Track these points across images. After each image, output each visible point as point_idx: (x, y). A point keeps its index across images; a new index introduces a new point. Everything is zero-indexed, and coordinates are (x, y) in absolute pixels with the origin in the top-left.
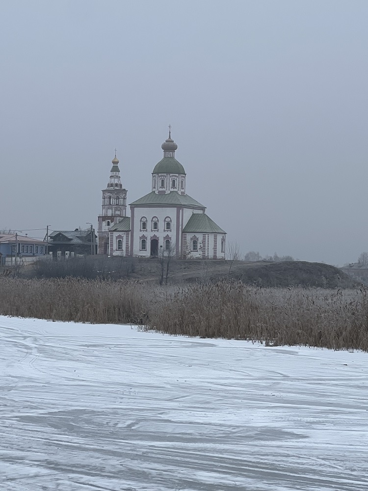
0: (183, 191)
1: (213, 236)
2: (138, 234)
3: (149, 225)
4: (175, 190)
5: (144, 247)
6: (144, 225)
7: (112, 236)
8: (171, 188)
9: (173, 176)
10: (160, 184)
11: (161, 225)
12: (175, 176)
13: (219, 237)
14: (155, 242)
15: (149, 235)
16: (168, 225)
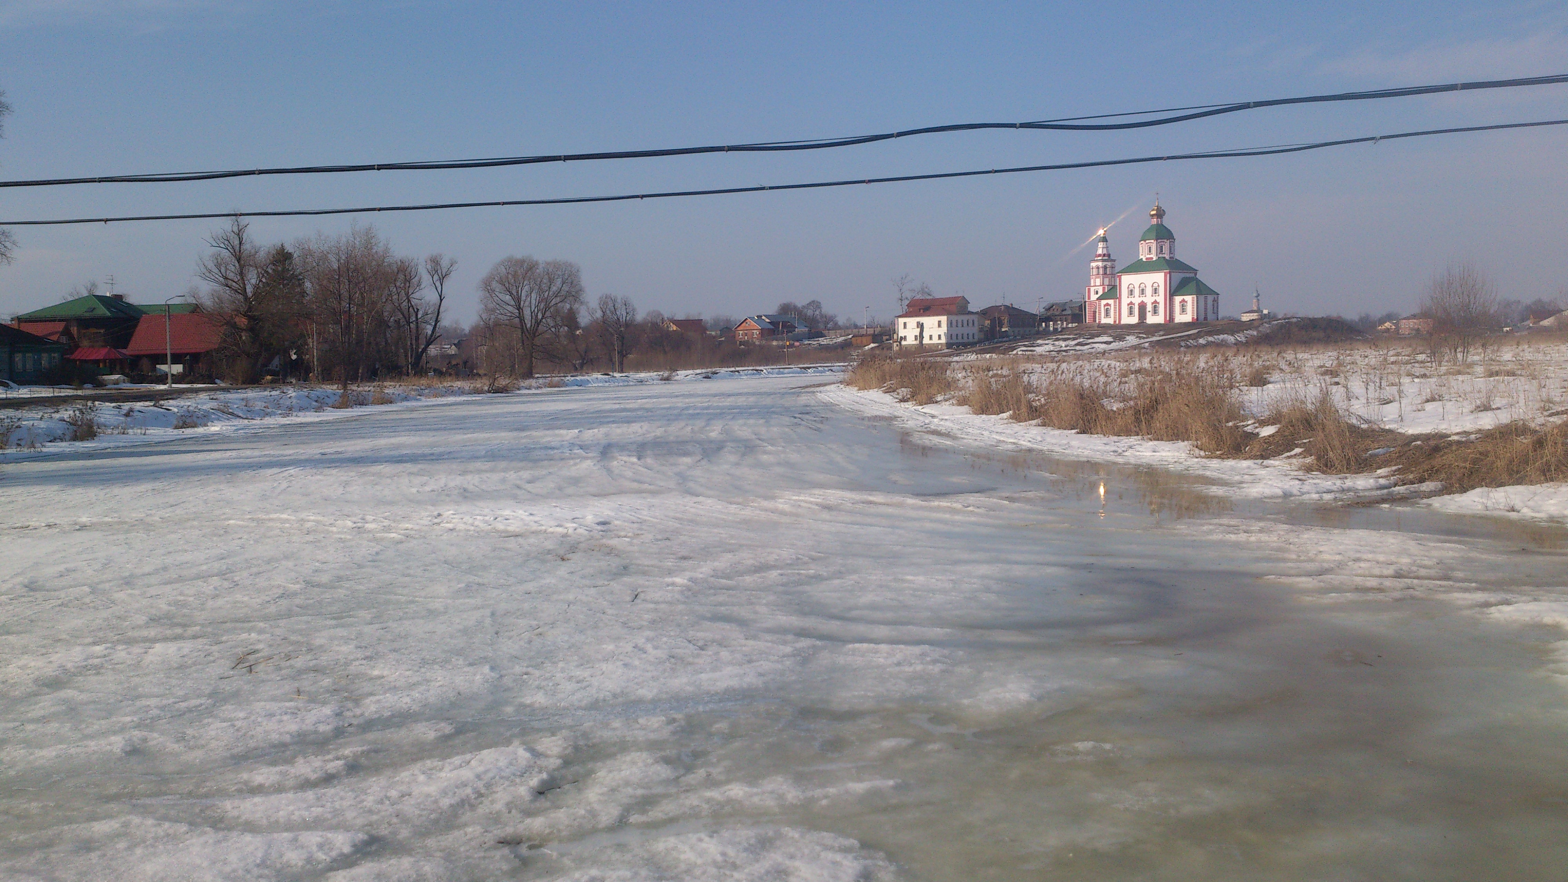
0: (1172, 256)
1: (1203, 298)
2: (1125, 300)
3: (1137, 292)
4: (1163, 255)
5: (1131, 313)
6: (1131, 292)
7: (1100, 305)
8: (1160, 254)
9: (1162, 242)
10: (1147, 251)
11: (1149, 291)
12: (1164, 242)
13: (1210, 298)
14: (1142, 307)
15: (1137, 300)
16: (1155, 291)
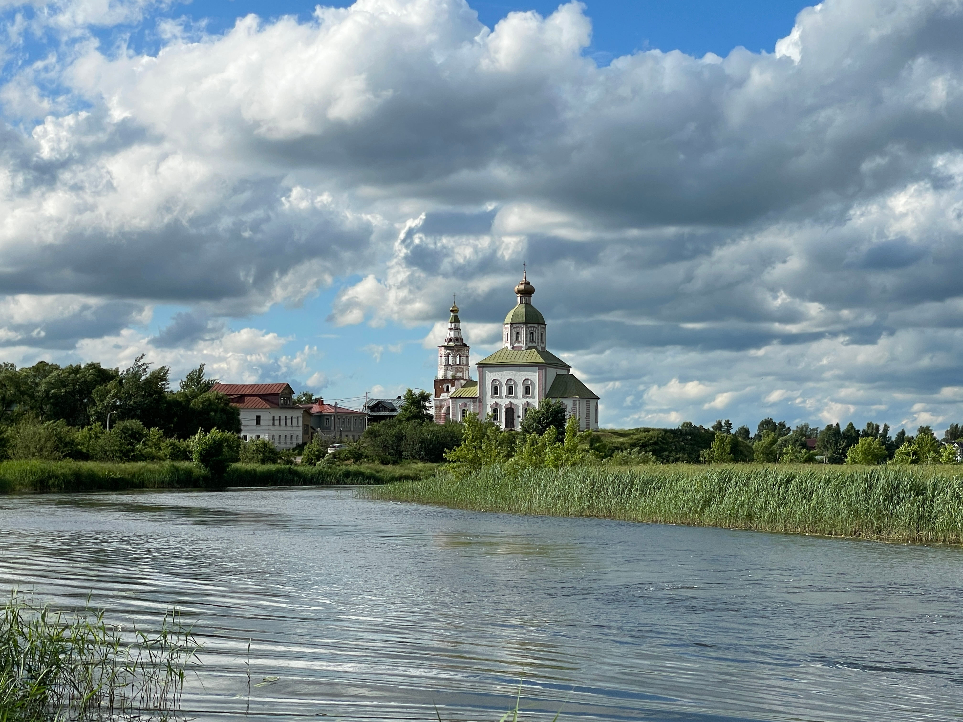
0: (543, 345)
1: (585, 402)
2: (488, 401)
3: (502, 391)
4: (534, 344)
5: (495, 418)
6: (497, 390)
7: (454, 404)
8: (529, 342)
9: (531, 327)
10: (514, 338)
11: (518, 390)
12: (534, 327)
13: (593, 404)
14: (510, 411)
15: (504, 402)
16: (527, 390)
